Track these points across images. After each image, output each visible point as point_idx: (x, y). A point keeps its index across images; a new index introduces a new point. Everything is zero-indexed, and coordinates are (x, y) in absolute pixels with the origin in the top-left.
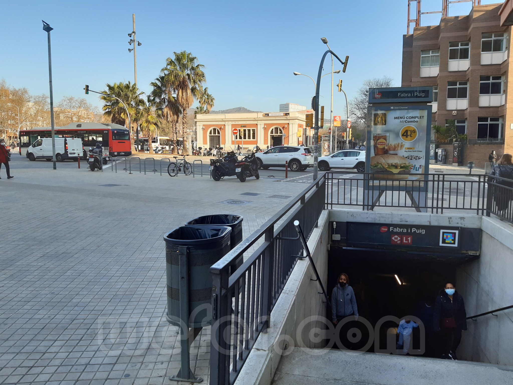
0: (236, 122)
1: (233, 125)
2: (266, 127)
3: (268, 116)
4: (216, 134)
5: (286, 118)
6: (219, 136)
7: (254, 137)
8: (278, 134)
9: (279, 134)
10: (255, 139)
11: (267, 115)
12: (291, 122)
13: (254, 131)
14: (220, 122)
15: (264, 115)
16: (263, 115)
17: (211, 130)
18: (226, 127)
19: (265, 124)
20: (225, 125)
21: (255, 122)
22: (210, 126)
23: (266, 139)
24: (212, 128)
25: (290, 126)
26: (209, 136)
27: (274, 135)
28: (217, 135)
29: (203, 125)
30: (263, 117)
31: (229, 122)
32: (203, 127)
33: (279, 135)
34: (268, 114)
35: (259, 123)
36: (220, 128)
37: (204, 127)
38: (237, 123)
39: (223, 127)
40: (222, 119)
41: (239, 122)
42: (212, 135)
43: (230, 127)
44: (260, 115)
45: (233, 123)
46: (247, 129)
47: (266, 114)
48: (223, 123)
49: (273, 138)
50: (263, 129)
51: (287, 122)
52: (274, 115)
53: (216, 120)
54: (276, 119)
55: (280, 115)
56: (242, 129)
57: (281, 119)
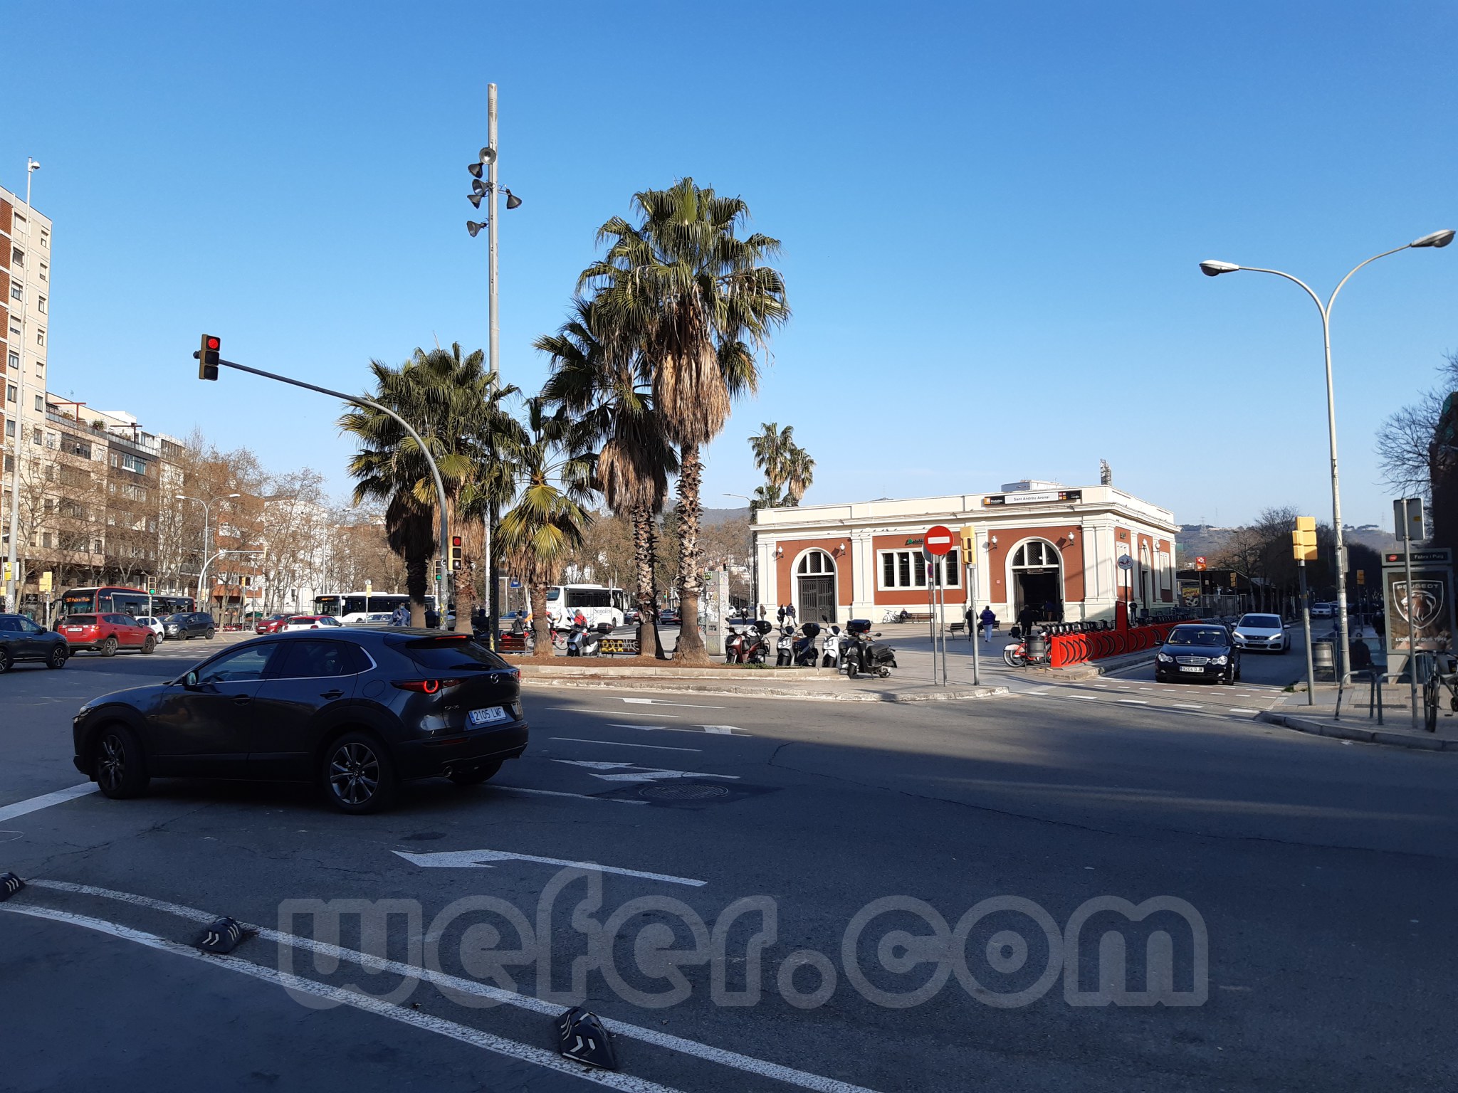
0: (889, 529)
1: (879, 542)
2: (995, 540)
3: (1003, 503)
4: (820, 571)
5: (1071, 507)
6: (833, 576)
8: (1042, 567)
9: (1045, 565)
10: (956, 583)
11: (999, 501)
12: (1088, 521)
14: (835, 532)
15: (988, 501)
16: (983, 501)
17: (805, 557)
18: (856, 547)
19: (992, 533)
20: (850, 540)
22: (801, 544)
23: (998, 582)
24: (806, 552)
25: (1088, 536)
26: (798, 577)
27: (1026, 569)
28: (823, 573)
29: (779, 544)
30: (984, 509)
31: (865, 530)
32: (778, 548)
33: (1045, 569)
34: (1003, 498)
36: (836, 552)
37: (781, 550)
38: (892, 531)
39: (843, 547)
40: (841, 521)
41: (899, 528)
42: (809, 573)
43: (869, 546)
44: (975, 504)
45: (880, 532)
47: (992, 498)
48: (844, 534)
49: (1023, 578)
50: (985, 550)
51: (1075, 521)
52: (1022, 499)
53: (821, 524)
54: (1032, 513)
55: (1048, 497)
56: (911, 551)
57: (1052, 511)
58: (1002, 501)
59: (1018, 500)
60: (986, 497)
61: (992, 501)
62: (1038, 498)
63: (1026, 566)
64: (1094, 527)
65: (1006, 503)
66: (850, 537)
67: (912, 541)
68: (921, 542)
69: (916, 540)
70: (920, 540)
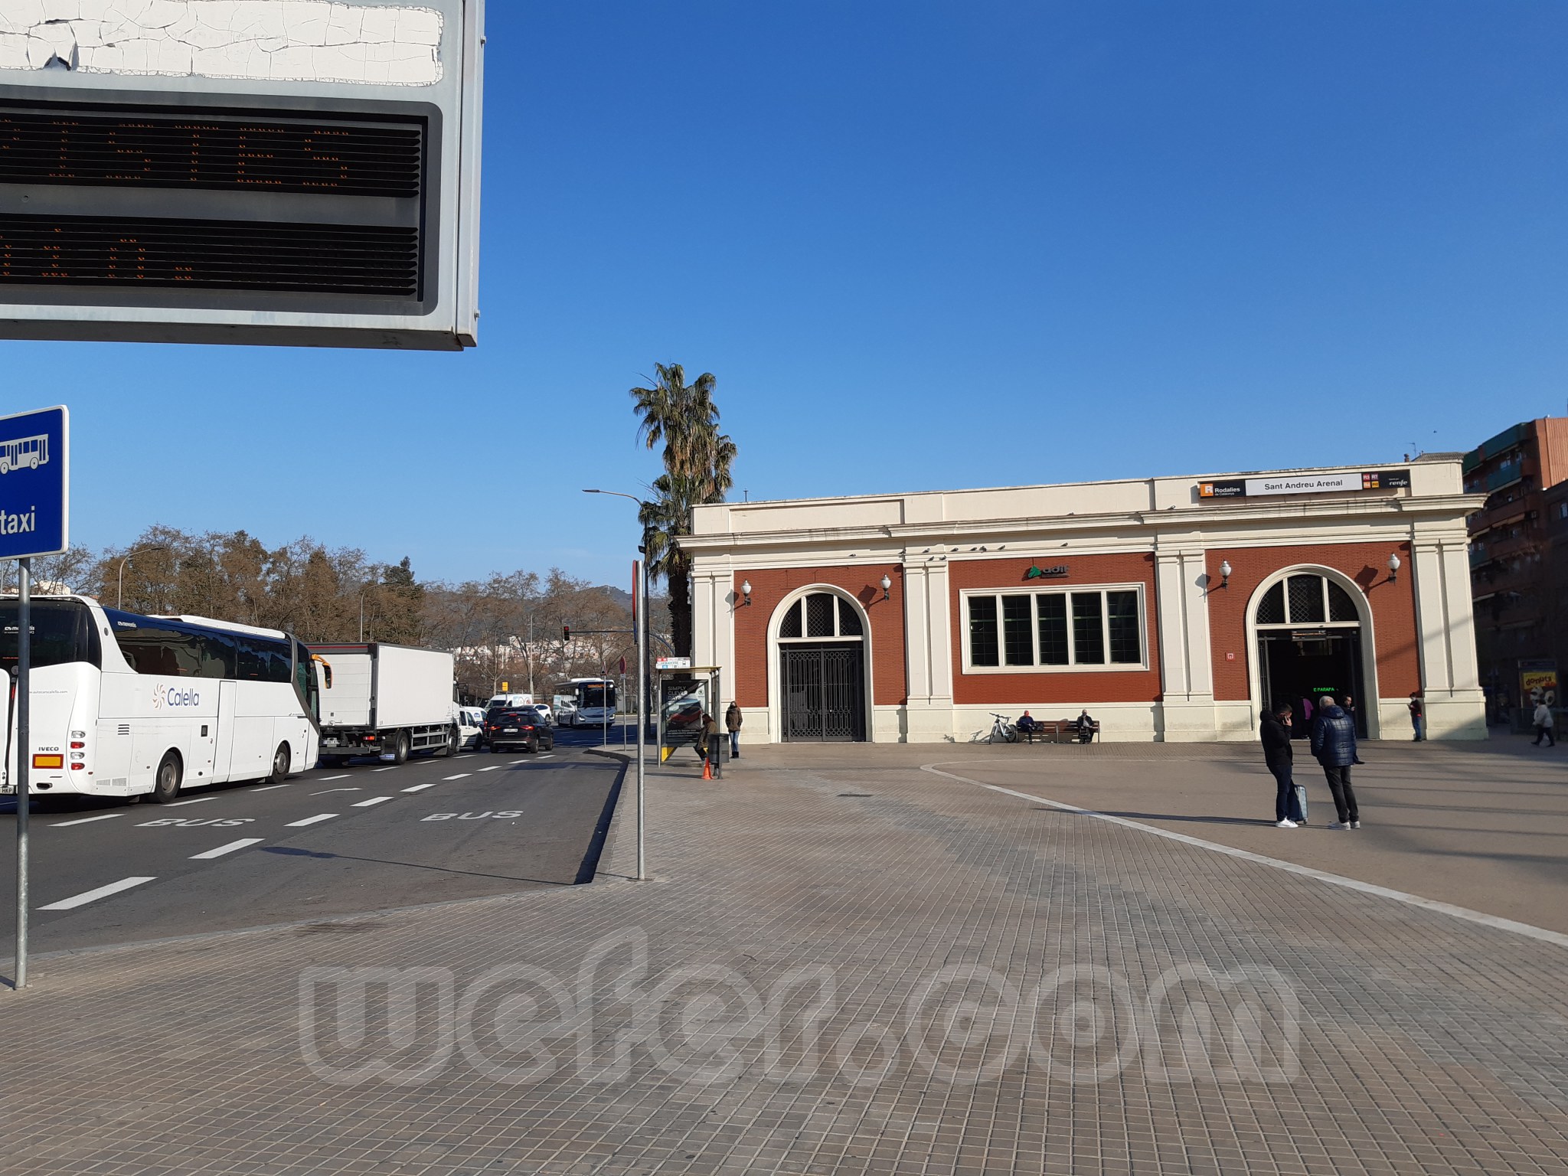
0: (987, 546)
1: (961, 574)
2: (1226, 570)
3: (1240, 495)
6: (860, 644)
7: (1126, 650)
8: (1325, 625)
9: (1328, 623)
10: (1136, 658)
11: (1232, 491)
12: (1424, 534)
13: (1124, 602)
14: (867, 552)
15: (1209, 490)
16: (1198, 490)
17: (798, 604)
18: (914, 583)
19: (1215, 556)
20: (901, 569)
21: (1140, 545)
22: (792, 577)
24: (800, 594)
26: (785, 646)
27: (1286, 631)
28: (838, 636)
30: (1197, 506)
31: (932, 549)
32: (738, 584)
33: (1328, 630)
34: (1241, 484)
35: (1168, 545)
36: (867, 594)
37: (744, 590)
38: (993, 551)
39: (884, 584)
40: (882, 530)
41: (1009, 545)
42: (805, 637)
43: (942, 581)
45: (965, 553)
46: (1068, 590)
47: (1217, 484)
48: (890, 556)
50: (1201, 591)
51: (1397, 533)
52: (1284, 486)
53: (838, 535)
54: (1308, 514)
55: (1339, 483)
56: (1033, 592)
57: (1351, 512)
58: (1238, 490)
59: (1273, 487)
60: (1201, 483)
61: (1217, 490)
62: (1319, 484)
63: (1288, 625)
64: (1440, 546)
65: (1247, 495)
66: (900, 562)
67: (1042, 571)
68: (1058, 575)
69: (1047, 570)
70: (1056, 570)
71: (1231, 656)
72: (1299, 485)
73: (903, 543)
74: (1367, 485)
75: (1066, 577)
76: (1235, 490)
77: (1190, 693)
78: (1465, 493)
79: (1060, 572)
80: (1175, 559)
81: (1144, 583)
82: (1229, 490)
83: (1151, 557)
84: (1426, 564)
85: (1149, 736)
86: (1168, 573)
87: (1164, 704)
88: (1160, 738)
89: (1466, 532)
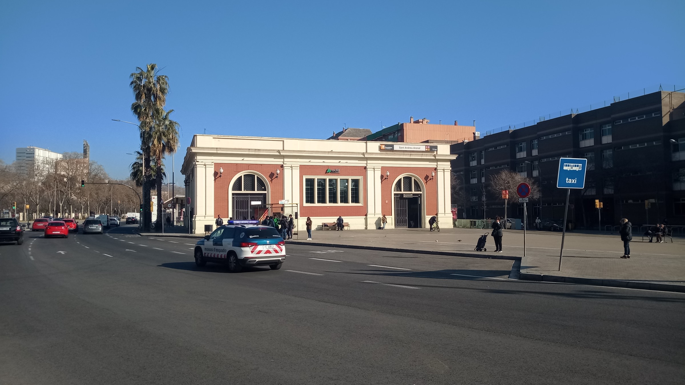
0: (312, 160)
1: (303, 169)
2: (388, 174)
5: (432, 156)
7: (356, 199)
8: (411, 193)
10: (357, 202)
12: (440, 165)
13: (356, 183)
15: (383, 147)
16: (380, 147)
17: (240, 178)
18: (287, 172)
20: (283, 167)
21: (362, 164)
22: (238, 167)
24: (242, 174)
26: (233, 194)
27: (403, 194)
28: (256, 191)
30: (379, 152)
31: (294, 160)
35: (371, 164)
36: (271, 175)
37: (221, 171)
39: (277, 172)
40: (275, 151)
42: (243, 191)
44: (374, 148)
45: (305, 162)
46: (339, 178)
48: (279, 162)
49: (399, 198)
50: (379, 180)
51: (433, 165)
52: (404, 148)
53: (260, 152)
54: (411, 157)
55: (419, 148)
56: (328, 178)
57: (423, 158)
58: (392, 148)
59: (401, 148)
60: (381, 144)
61: (386, 147)
62: (414, 148)
63: (402, 192)
64: (444, 170)
65: (394, 150)
66: (283, 164)
67: (331, 171)
68: (336, 172)
69: (333, 170)
70: (336, 170)
71: (387, 202)
72: (409, 148)
73: (283, 157)
74: (427, 150)
75: (339, 173)
76: (391, 148)
77: (375, 213)
78: (450, 154)
79: (337, 171)
80: (372, 169)
81: (362, 177)
82: (389, 148)
83: (365, 168)
84: (440, 174)
85: (363, 227)
86: (370, 173)
87: (368, 217)
88: (366, 228)
89: (450, 166)
